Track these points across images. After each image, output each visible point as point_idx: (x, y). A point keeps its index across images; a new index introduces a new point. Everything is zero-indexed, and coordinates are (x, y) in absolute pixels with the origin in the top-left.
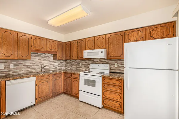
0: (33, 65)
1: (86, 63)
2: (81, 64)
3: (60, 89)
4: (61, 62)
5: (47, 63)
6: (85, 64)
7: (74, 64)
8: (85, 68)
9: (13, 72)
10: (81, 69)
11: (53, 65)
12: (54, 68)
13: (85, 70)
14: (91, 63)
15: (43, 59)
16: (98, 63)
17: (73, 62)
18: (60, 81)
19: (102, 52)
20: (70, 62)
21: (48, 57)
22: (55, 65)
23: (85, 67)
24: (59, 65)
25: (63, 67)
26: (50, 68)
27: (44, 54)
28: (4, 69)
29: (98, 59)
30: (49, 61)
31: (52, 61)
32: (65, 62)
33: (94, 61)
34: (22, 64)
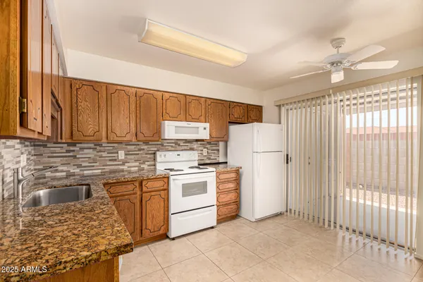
2: (121, 155)
6: (138, 154)
8: (137, 164)
13: (136, 168)
14: (155, 149)
16: (173, 149)
19: (205, 129)
20: (70, 151)
24: (27, 166)
29: (173, 141)
33: (162, 145)
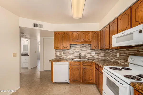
0: (74, 54)
1: (125, 53)
2: (118, 55)
3: (91, 79)
4: (98, 52)
5: (84, 52)
6: (124, 56)
7: (112, 54)
8: (124, 61)
9: (63, 57)
10: (118, 61)
11: (90, 54)
12: (91, 57)
13: (123, 64)
14: (133, 54)
15: (81, 49)
17: (111, 52)
18: (91, 70)
19: (140, 32)
20: (108, 52)
21: (86, 47)
22: (92, 54)
23: (123, 59)
24: (97, 55)
25: (101, 56)
26: (87, 57)
27: (82, 44)
28: (59, 55)
30: (87, 50)
31: (89, 51)
32: (104, 52)
34: (67, 52)
